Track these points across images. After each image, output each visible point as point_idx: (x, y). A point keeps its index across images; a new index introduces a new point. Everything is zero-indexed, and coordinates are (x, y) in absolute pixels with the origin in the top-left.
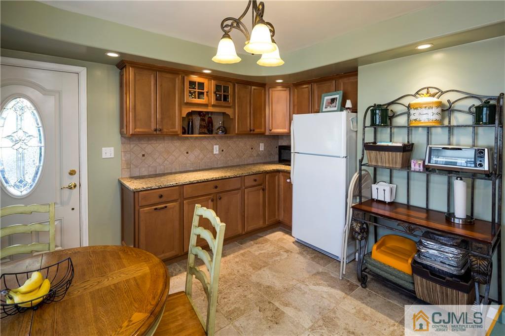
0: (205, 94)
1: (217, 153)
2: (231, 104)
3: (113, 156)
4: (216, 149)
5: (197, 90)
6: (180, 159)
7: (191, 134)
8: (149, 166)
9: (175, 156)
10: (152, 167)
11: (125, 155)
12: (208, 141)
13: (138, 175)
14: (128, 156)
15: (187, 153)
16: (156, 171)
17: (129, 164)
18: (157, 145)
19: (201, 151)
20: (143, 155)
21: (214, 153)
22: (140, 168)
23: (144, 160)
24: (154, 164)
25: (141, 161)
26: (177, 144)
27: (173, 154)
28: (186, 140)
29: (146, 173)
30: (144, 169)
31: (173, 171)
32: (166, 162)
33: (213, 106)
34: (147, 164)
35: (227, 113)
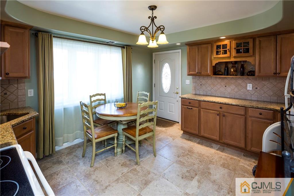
0: (228, 50)
1: (251, 89)
2: (252, 54)
3: (189, 84)
4: (250, 87)
5: (222, 49)
6: (221, 89)
7: (227, 75)
8: (204, 90)
9: (217, 87)
10: (205, 91)
11: (193, 84)
12: (242, 80)
13: (199, 94)
14: (195, 84)
15: (226, 86)
16: (207, 93)
17: (195, 88)
18: (208, 80)
19: (236, 86)
20: (201, 85)
21: (248, 89)
22: (199, 91)
23: (202, 87)
24: (206, 90)
25: (200, 87)
26: (219, 81)
27: (217, 86)
28: (225, 79)
29: (202, 94)
30: (201, 91)
31: (217, 95)
32: (212, 90)
33: (235, 57)
34: (203, 89)
35: (248, 61)
